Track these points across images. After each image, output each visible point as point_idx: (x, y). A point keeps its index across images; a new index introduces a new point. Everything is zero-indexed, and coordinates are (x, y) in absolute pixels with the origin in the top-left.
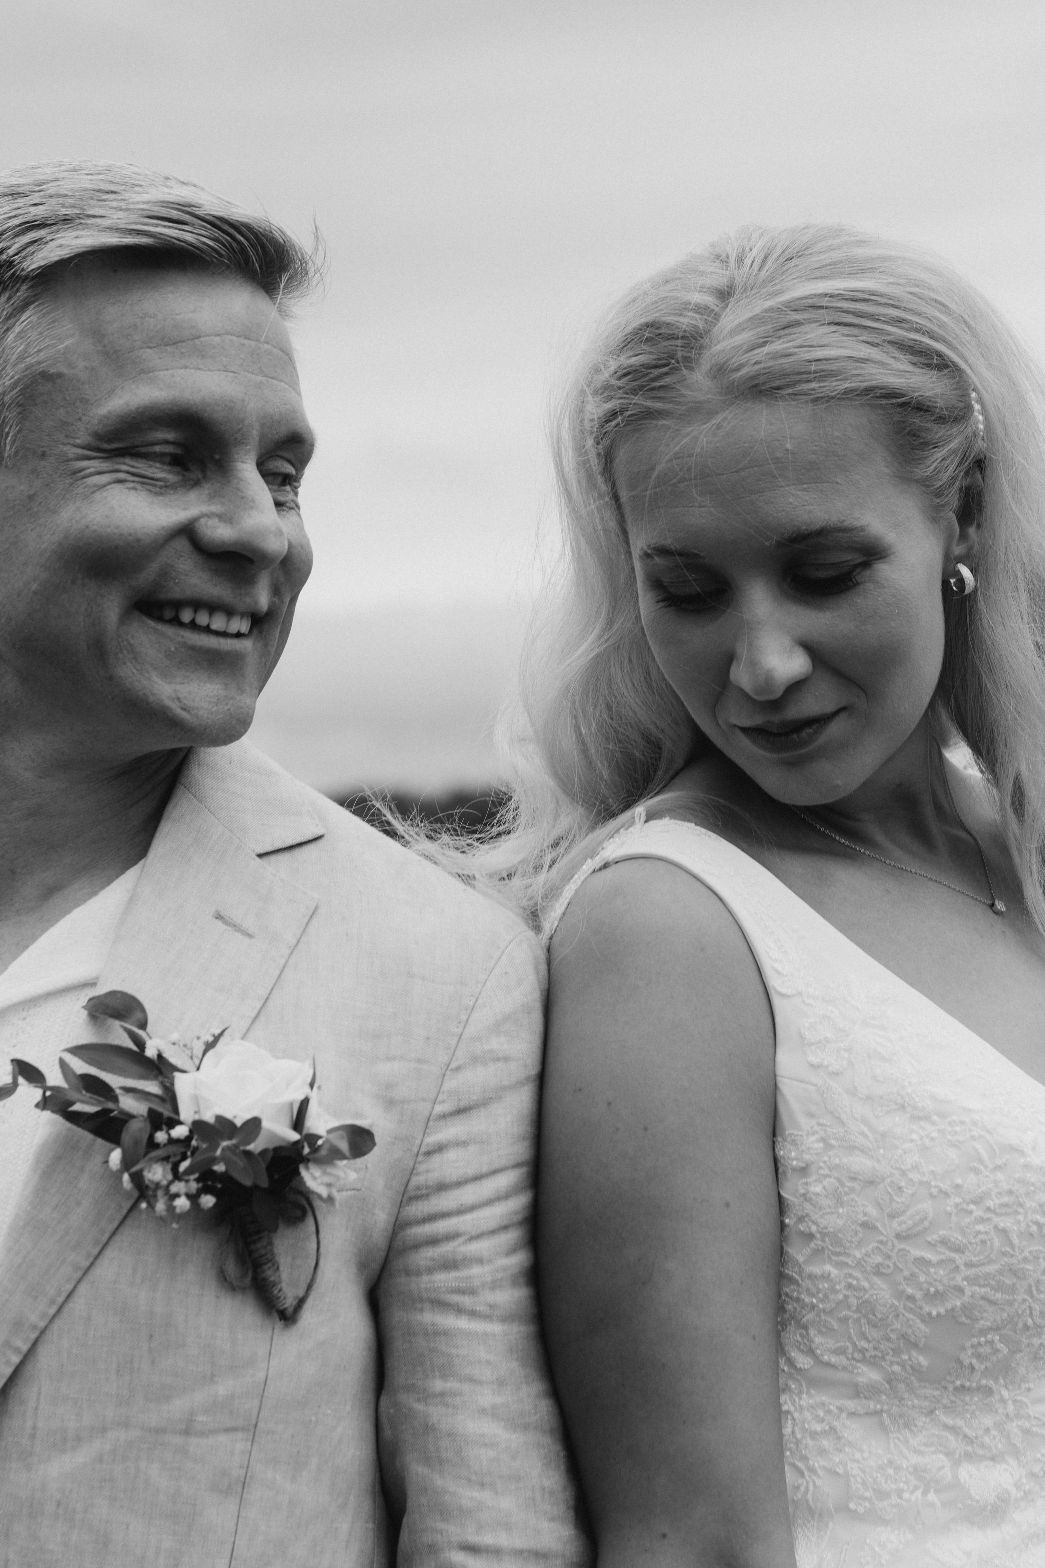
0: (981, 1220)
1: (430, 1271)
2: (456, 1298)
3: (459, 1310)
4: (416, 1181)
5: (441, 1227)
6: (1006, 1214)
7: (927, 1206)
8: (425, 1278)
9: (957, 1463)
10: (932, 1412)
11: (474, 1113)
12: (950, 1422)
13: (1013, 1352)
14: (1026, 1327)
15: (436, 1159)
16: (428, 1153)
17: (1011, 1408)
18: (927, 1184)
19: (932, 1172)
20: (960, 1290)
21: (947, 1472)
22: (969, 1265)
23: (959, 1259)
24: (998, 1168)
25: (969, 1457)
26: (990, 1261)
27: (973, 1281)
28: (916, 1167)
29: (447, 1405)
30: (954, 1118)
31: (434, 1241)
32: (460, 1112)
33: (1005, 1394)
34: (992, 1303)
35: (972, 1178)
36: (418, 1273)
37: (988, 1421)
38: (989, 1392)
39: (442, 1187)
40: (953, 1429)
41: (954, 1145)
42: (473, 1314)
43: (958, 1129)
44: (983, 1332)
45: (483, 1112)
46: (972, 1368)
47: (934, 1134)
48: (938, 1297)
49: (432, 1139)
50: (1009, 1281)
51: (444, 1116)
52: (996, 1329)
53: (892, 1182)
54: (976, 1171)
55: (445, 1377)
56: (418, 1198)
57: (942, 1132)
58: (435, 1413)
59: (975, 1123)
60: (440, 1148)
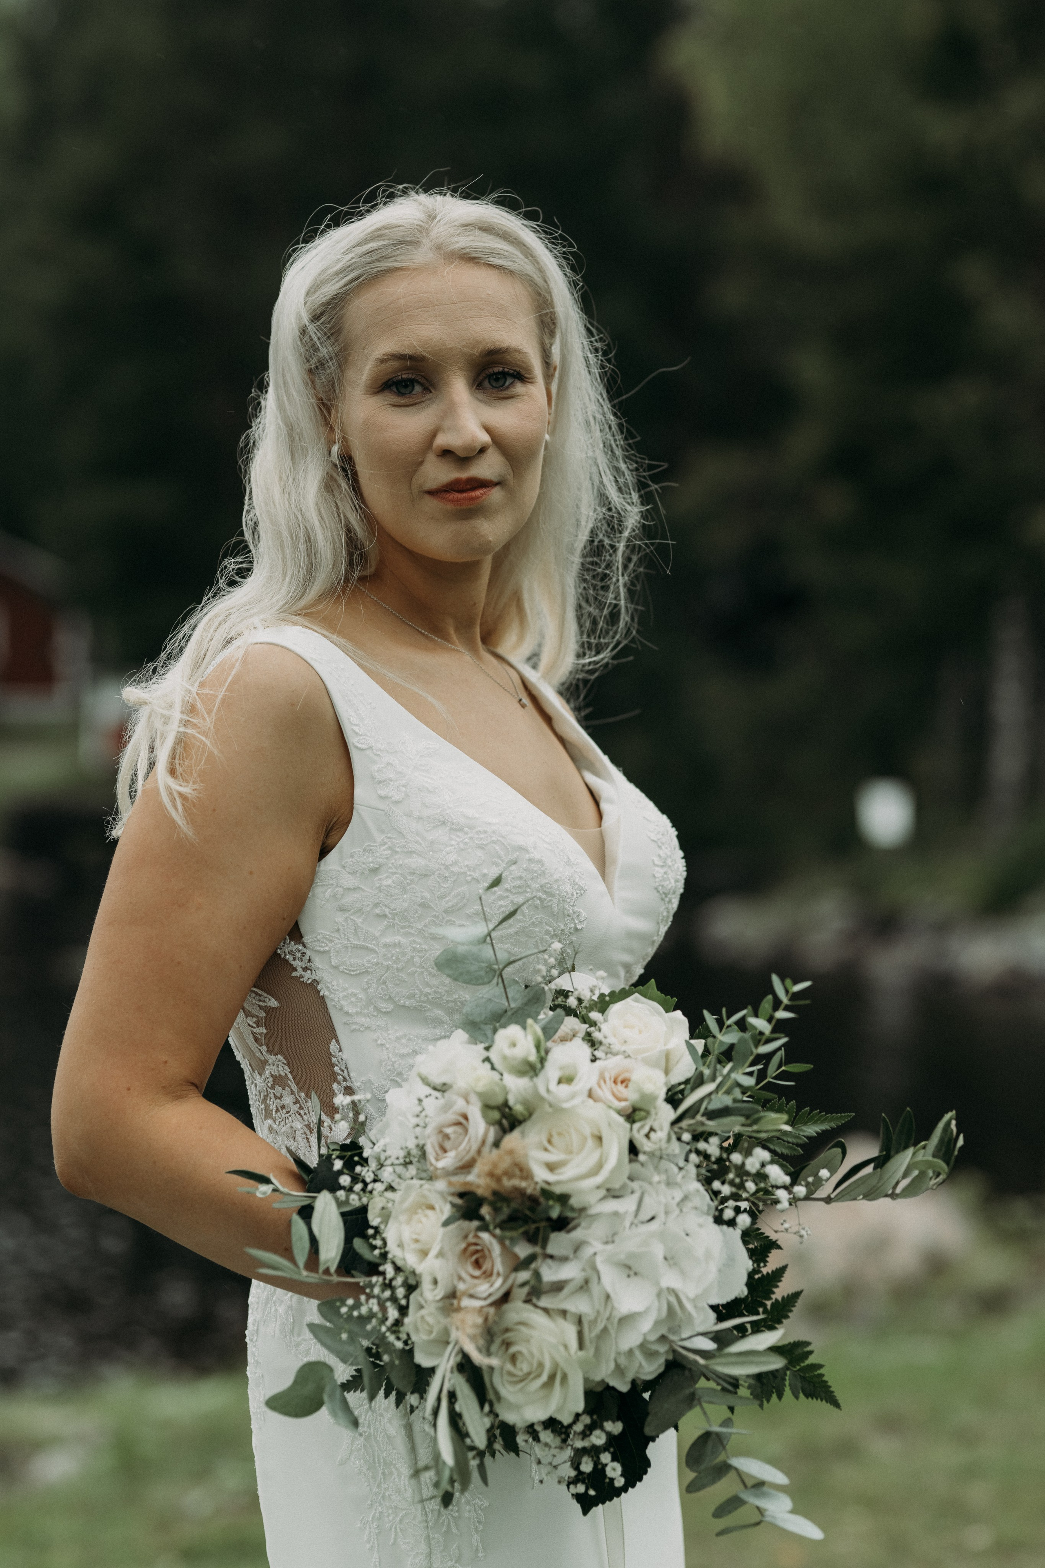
6: (516, 893)
7: (463, 889)
18: (463, 874)
19: (467, 866)
24: (511, 861)
28: (455, 863)
30: (479, 829)
41: (480, 847)
43: (482, 836)
47: (467, 840)
53: (439, 874)
54: (496, 864)
57: (471, 838)
59: (494, 832)
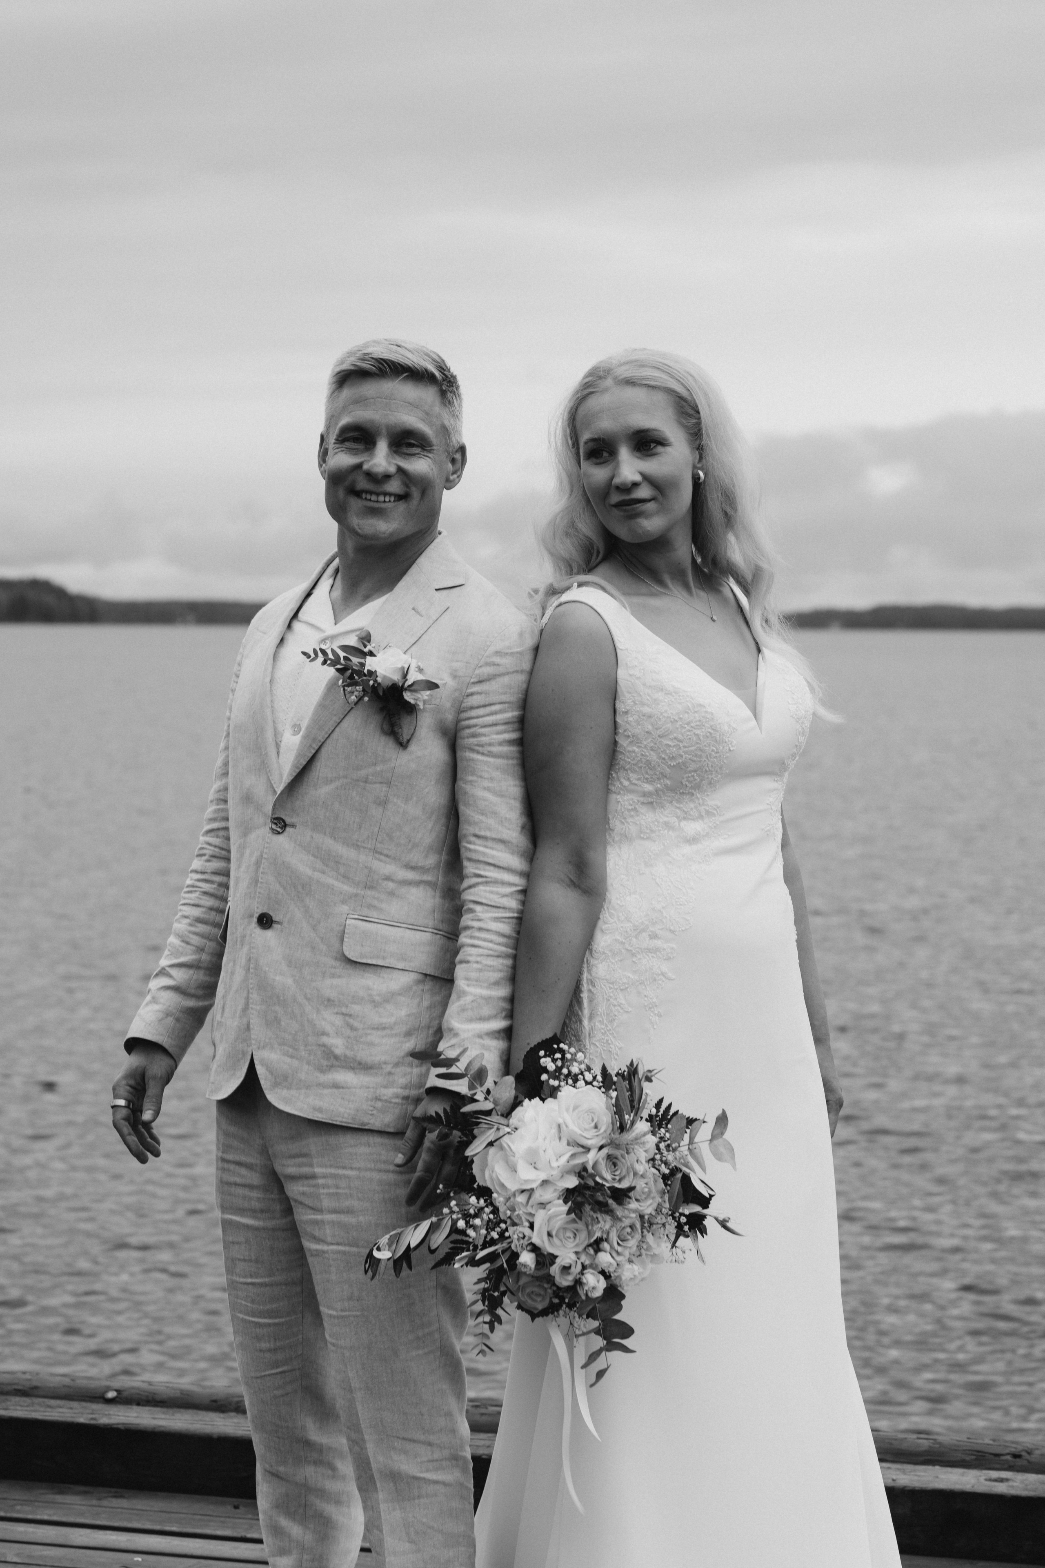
0: (689, 731)
1: (468, 737)
2: (477, 748)
3: (478, 752)
4: (463, 705)
5: (471, 722)
7: (669, 725)
8: (466, 740)
9: (680, 821)
10: (671, 802)
11: (484, 683)
12: (678, 805)
13: (702, 780)
14: (706, 771)
15: (470, 698)
16: (468, 696)
17: (701, 801)
18: (670, 717)
19: (672, 713)
20: (682, 756)
21: (677, 824)
22: (685, 747)
23: (681, 744)
24: (696, 712)
25: (684, 819)
26: (692, 746)
27: (686, 753)
29: (472, 785)
31: (469, 727)
32: (480, 682)
33: (699, 796)
34: (694, 761)
35: (686, 716)
36: (464, 738)
37: (692, 805)
38: (693, 794)
39: (472, 708)
40: (679, 808)
41: (680, 703)
42: (483, 754)
44: (690, 772)
45: (488, 683)
46: (687, 786)
47: (673, 700)
48: (672, 758)
49: (469, 691)
50: (699, 753)
51: (474, 683)
52: (695, 771)
53: (658, 717)
54: (688, 713)
55: (472, 775)
56: (464, 711)
57: (676, 699)
58: (468, 787)
60: (472, 694)
